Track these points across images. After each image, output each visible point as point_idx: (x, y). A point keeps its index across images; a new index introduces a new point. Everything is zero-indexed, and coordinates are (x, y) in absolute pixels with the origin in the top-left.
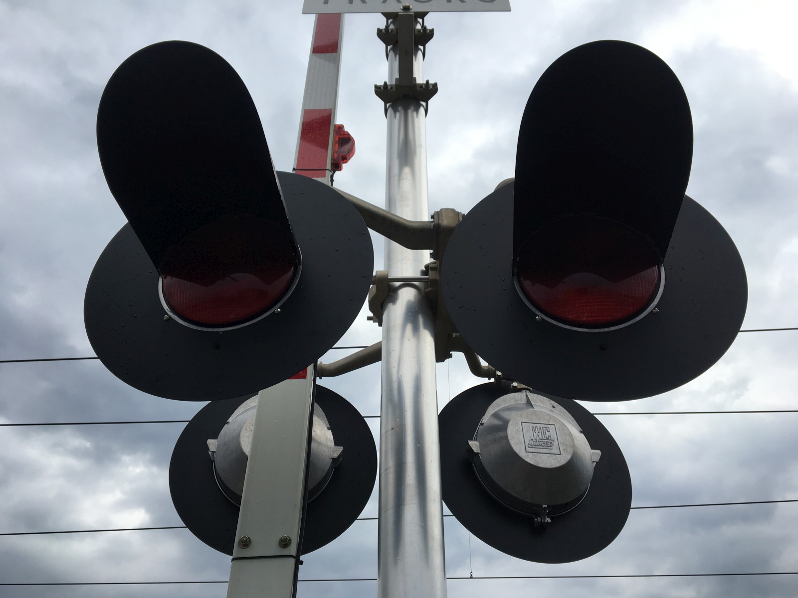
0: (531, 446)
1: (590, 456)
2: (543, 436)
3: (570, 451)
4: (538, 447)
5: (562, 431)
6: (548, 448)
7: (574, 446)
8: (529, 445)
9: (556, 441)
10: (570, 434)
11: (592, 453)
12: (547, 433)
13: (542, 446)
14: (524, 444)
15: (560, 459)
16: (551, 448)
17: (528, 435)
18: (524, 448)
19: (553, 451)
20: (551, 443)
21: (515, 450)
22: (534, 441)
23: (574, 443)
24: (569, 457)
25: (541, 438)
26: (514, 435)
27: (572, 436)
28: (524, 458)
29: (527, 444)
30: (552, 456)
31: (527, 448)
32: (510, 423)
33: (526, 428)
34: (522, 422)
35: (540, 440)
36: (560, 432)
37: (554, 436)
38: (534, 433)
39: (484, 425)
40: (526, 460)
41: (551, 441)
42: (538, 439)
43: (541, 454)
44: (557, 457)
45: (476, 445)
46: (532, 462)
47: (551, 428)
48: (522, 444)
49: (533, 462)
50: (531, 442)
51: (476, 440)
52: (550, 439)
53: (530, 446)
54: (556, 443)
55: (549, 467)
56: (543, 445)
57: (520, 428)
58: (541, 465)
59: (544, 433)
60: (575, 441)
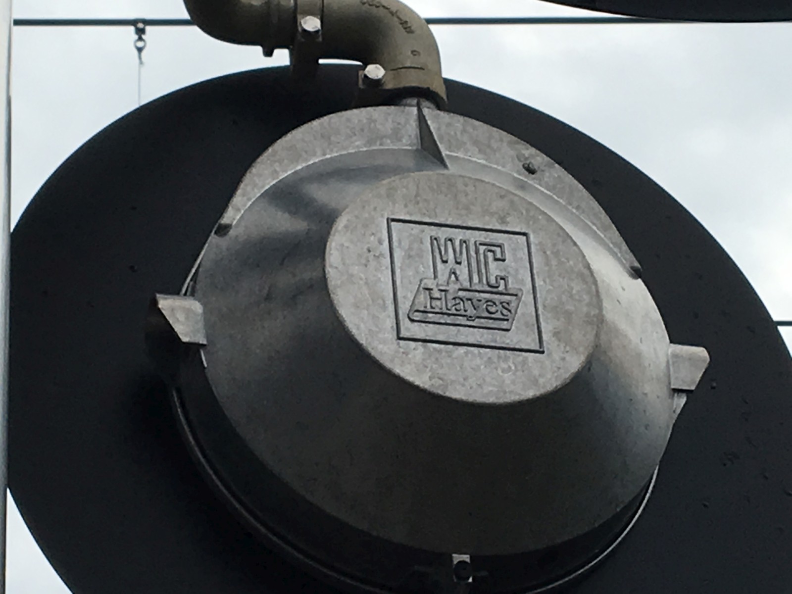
0: (420, 315)
1: (664, 365)
2: (476, 279)
3: (583, 338)
4: (449, 320)
5: (554, 262)
6: (490, 324)
7: (598, 321)
8: (413, 309)
9: (527, 298)
10: (588, 275)
11: (675, 356)
12: (492, 265)
13: (469, 318)
14: (391, 308)
15: (536, 372)
16: (505, 325)
17: (411, 273)
18: (390, 322)
19: (511, 339)
20: (506, 306)
21: (354, 331)
22: (436, 294)
23: (600, 307)
24: (574, 363)
25: (467, 285)
26: (355, 270)
27: (595, 282)
28: (388, 365)
29: (404, 307)
30: (506, 359)
31: (405, 323)
32: (341, 223)
33: (405, 244)
34: (391, 220)
35: (461, 294)
36: (548, 263)
37: (520, 280)
38: (440, 265)
39: (232, 232)
40: (397, 370)
41: (507, 298)
42: (453, 287)
43: (462, 350)
44: (525, 362)
45: (188, 312)
46: (422, 380)
47: (513, 246)
48: (384, 307)
49: (426, 377)
50: (423, 298)
51: (193, 294)
52: (501, 288)
53: (417, 316)
54: (525, 308)
55: (491, 400)
56: (471, 312)
57: (380, 242)
58: (457, 393)
59: (482, 267)
60: (606, 304)
